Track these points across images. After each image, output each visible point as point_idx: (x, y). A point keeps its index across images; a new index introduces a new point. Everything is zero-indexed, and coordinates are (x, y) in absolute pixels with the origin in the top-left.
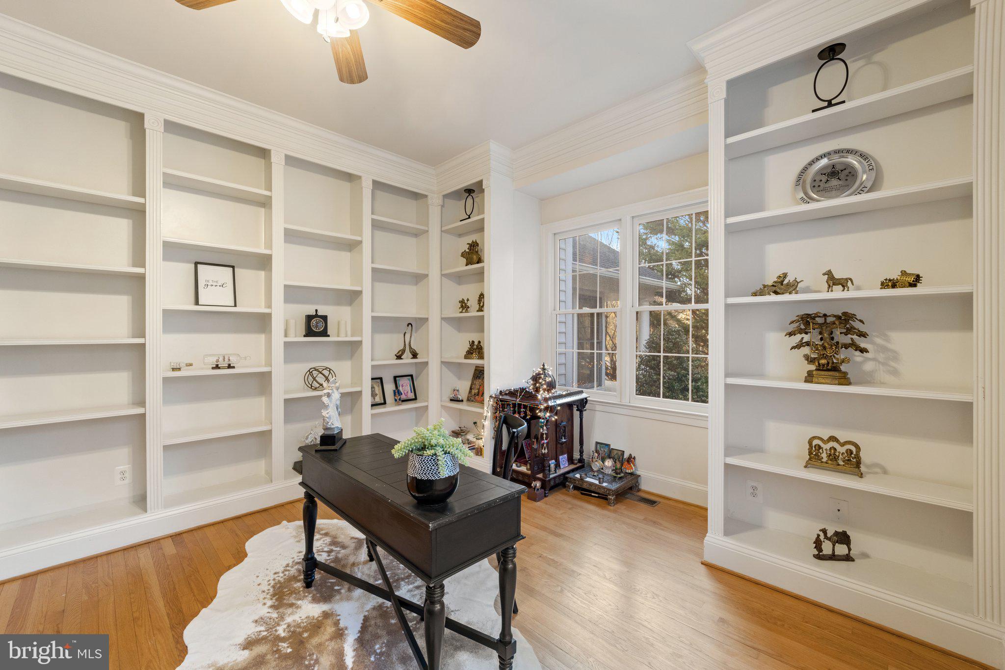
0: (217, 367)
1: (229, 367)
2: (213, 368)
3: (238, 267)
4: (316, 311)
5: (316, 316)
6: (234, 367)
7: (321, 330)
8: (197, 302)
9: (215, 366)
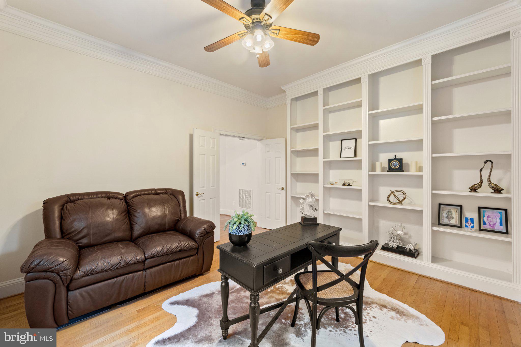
0: (344, 185)
1: (349, 185)
2: (343, 185)
3: (358, 139)
4: (395, 156)
5: (395, 159)
6: (351, 185)
7: (397, 167)
8: (341, 157)
9: (343, 184)
